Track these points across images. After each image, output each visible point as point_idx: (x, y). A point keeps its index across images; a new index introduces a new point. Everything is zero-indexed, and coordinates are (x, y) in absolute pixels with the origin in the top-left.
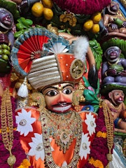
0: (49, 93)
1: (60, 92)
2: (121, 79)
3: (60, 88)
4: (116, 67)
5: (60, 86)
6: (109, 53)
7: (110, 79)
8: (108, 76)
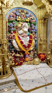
2: (34, 30)
4: (33, 28)
6: (31, 25)
7: (32, 30)
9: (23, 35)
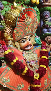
0: (22, 42)
1: (27, 40)
3: (27, 38)
5: (27, 37)
6: (44, 15)
7: (45, 30)
8: (44, 28)
9: (23, 44)
